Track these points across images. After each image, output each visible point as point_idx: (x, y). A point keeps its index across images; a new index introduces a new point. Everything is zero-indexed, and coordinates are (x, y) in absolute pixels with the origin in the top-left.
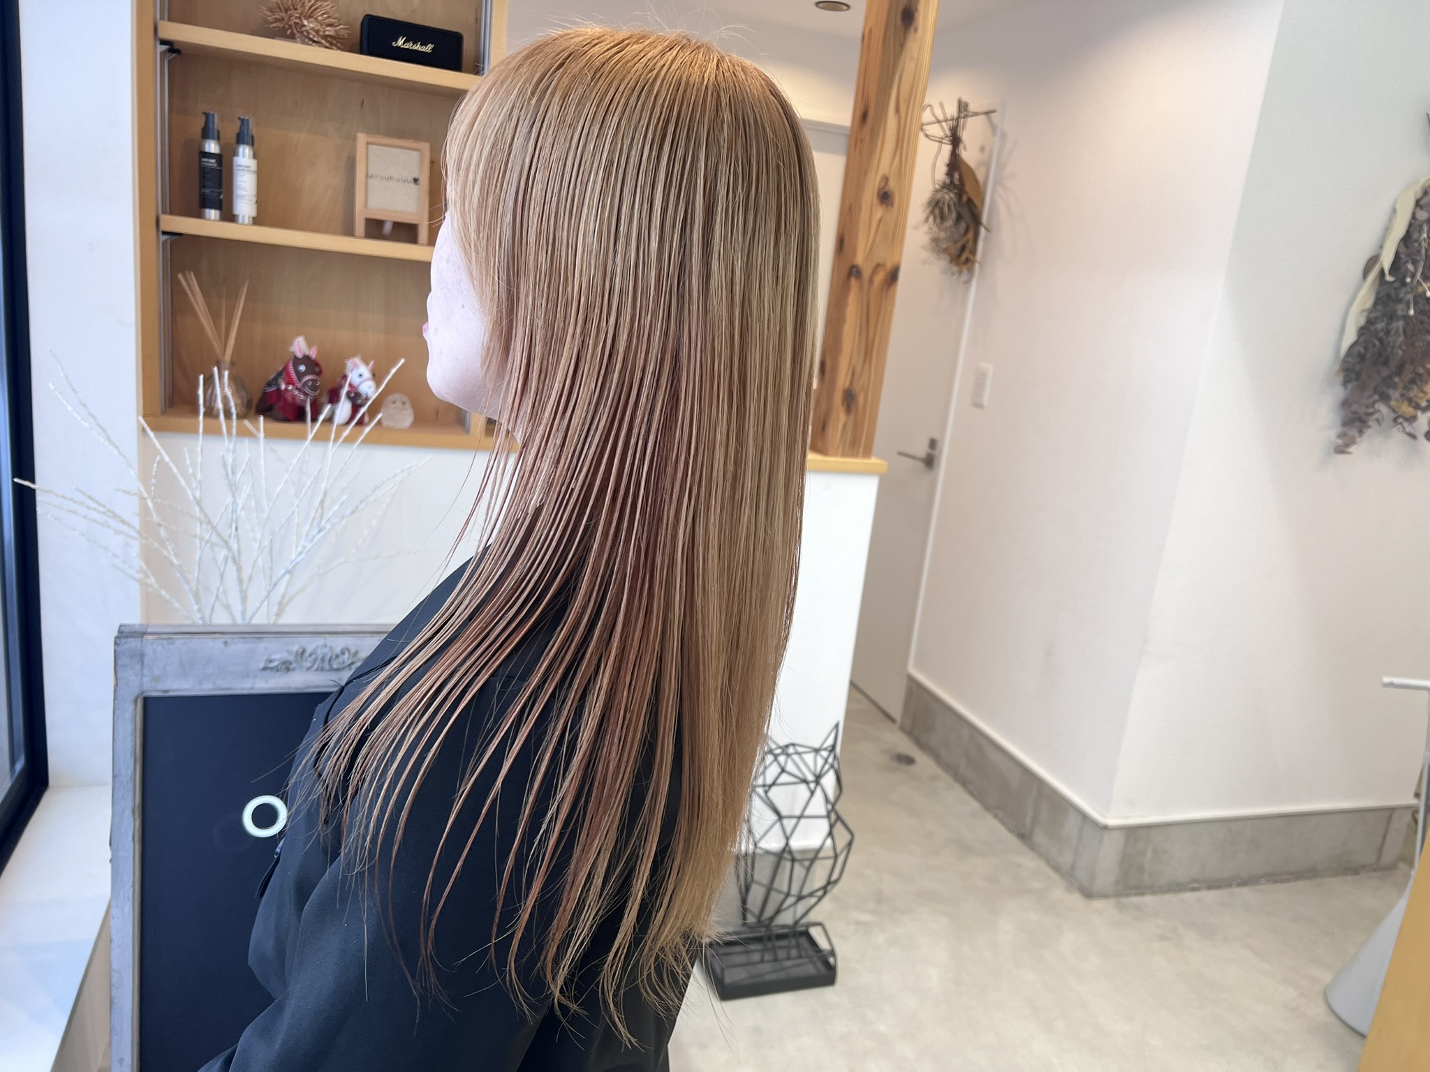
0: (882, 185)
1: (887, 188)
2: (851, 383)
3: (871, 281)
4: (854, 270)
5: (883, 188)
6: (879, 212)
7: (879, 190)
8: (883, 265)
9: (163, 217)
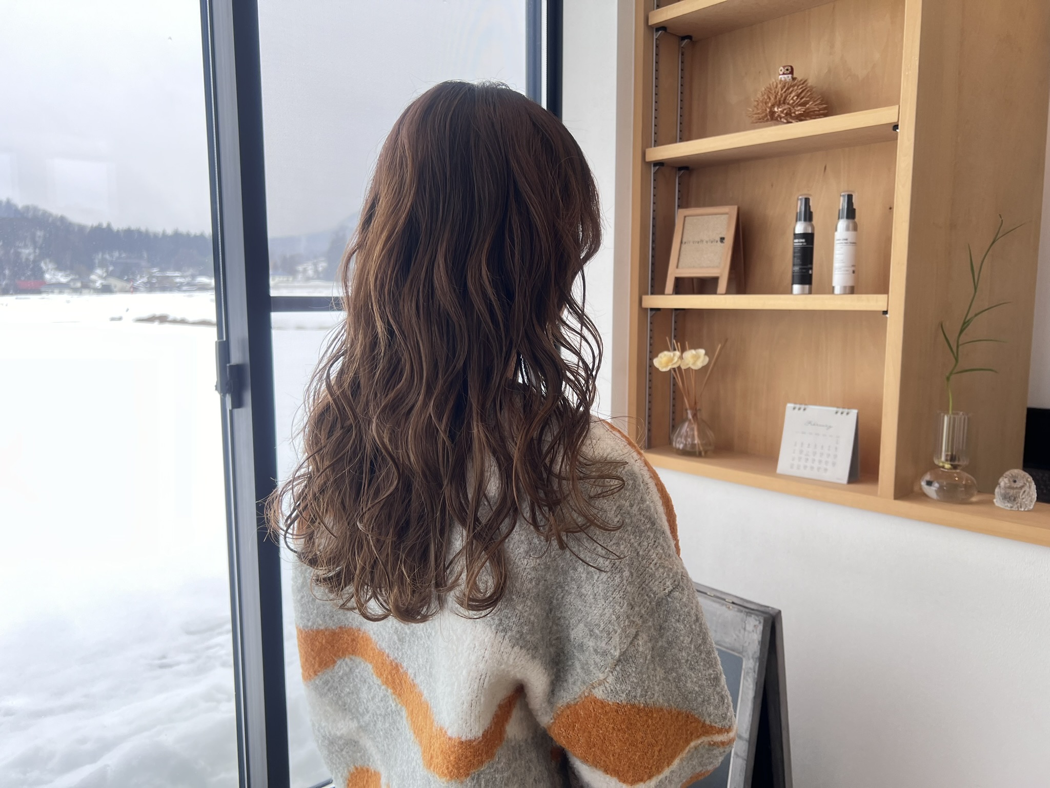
9: (645, 298)
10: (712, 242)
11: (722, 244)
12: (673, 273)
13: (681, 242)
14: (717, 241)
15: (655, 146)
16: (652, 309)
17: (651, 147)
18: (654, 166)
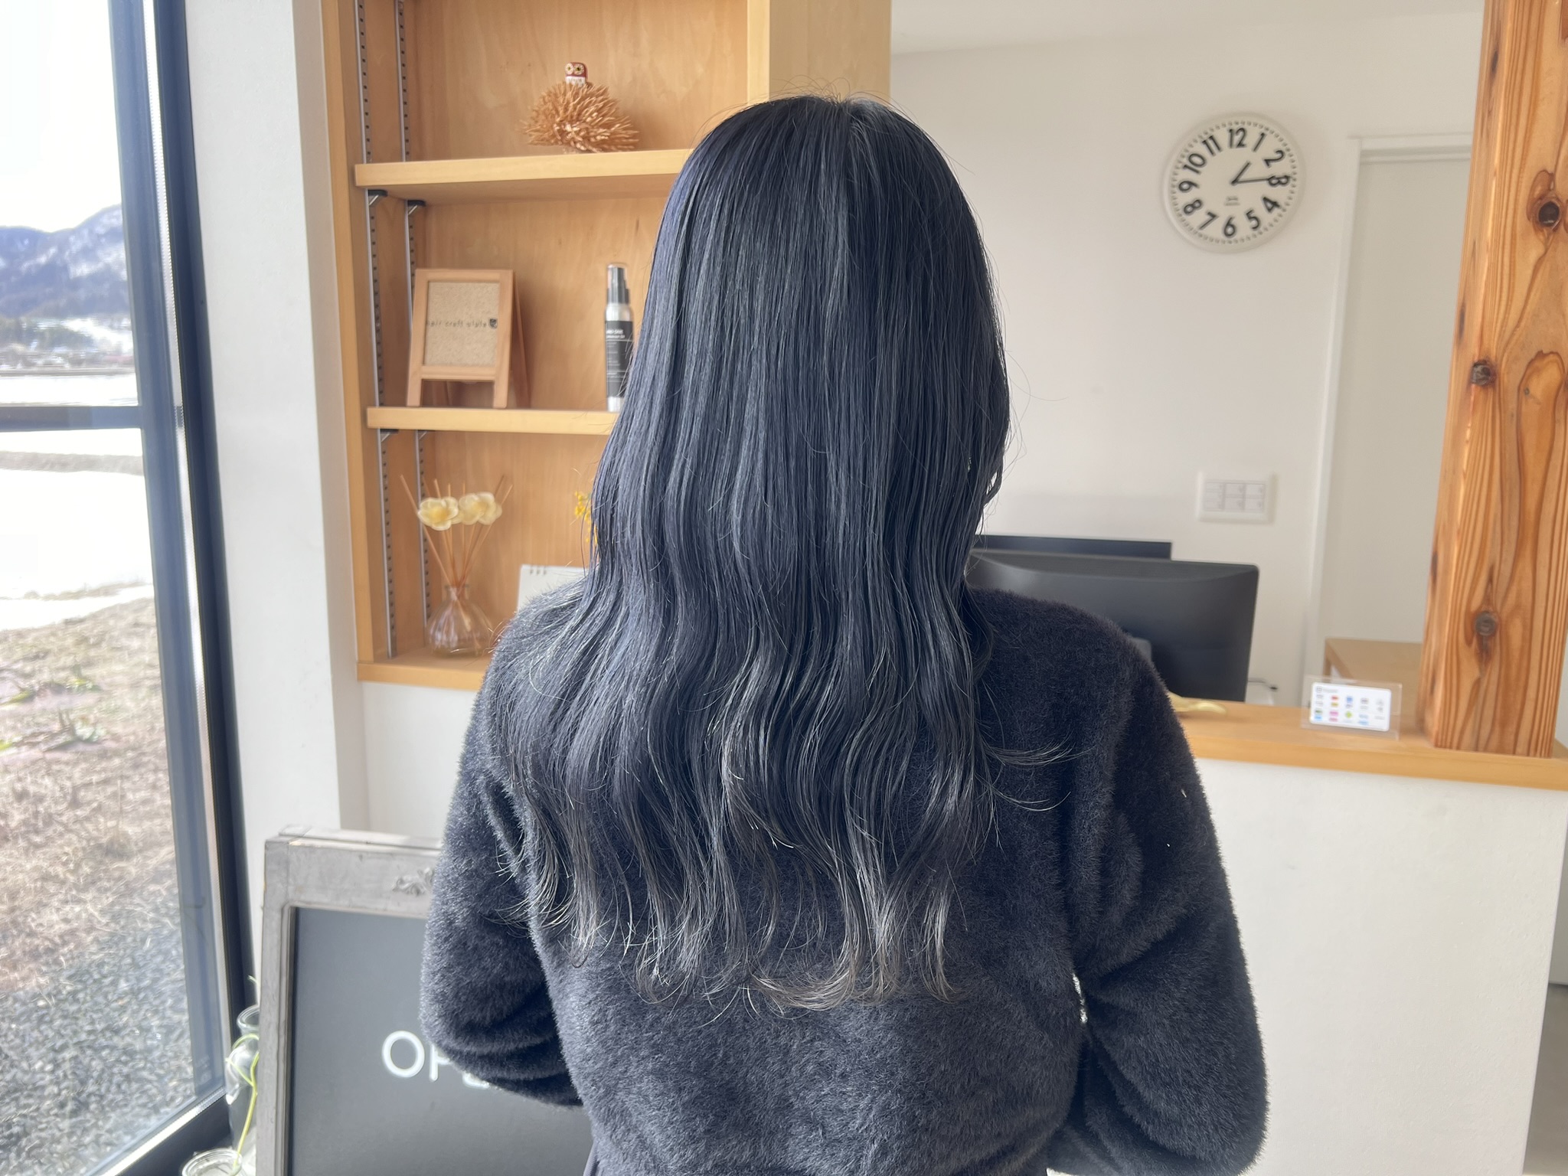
0: (1538, 191)
1: (1551, 194)
2: (1487, 599)
3: (1524, 390)
4: (1479, 368)
5: (1541, 198)
6: (1533, 248)
7: (1532, 202)
8: (1552, 353)
9: (370, 411)
10: (477, 325)
11: (494, 330)
12: (418, 372)
13: (427, 323)
14: (485, 325)
15: (368, 162)
16: (383, 430)
17: (362, 163)
18: (369, 194)
